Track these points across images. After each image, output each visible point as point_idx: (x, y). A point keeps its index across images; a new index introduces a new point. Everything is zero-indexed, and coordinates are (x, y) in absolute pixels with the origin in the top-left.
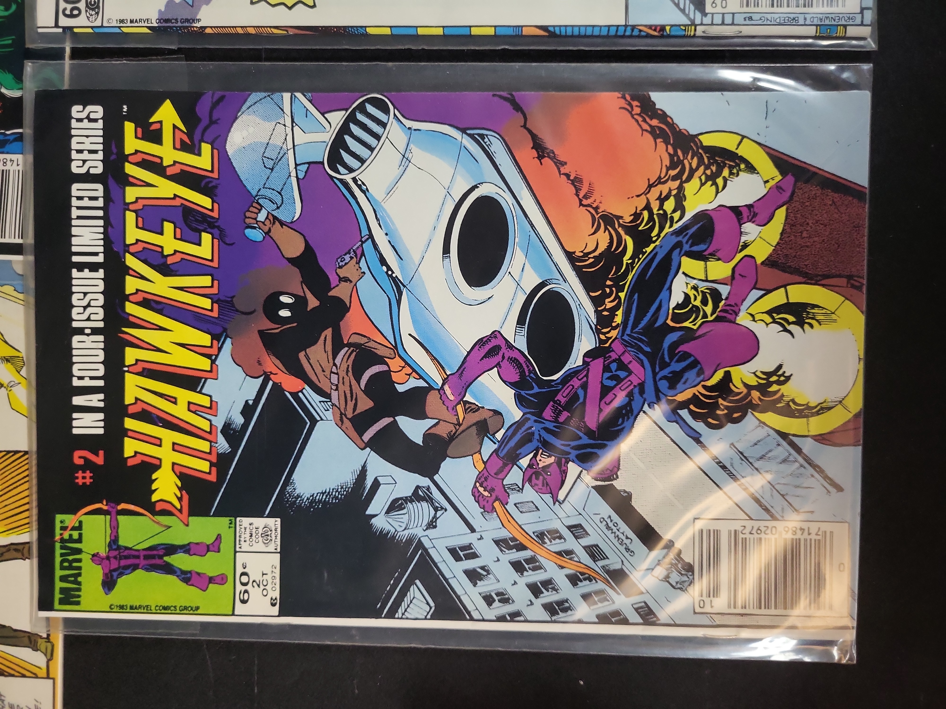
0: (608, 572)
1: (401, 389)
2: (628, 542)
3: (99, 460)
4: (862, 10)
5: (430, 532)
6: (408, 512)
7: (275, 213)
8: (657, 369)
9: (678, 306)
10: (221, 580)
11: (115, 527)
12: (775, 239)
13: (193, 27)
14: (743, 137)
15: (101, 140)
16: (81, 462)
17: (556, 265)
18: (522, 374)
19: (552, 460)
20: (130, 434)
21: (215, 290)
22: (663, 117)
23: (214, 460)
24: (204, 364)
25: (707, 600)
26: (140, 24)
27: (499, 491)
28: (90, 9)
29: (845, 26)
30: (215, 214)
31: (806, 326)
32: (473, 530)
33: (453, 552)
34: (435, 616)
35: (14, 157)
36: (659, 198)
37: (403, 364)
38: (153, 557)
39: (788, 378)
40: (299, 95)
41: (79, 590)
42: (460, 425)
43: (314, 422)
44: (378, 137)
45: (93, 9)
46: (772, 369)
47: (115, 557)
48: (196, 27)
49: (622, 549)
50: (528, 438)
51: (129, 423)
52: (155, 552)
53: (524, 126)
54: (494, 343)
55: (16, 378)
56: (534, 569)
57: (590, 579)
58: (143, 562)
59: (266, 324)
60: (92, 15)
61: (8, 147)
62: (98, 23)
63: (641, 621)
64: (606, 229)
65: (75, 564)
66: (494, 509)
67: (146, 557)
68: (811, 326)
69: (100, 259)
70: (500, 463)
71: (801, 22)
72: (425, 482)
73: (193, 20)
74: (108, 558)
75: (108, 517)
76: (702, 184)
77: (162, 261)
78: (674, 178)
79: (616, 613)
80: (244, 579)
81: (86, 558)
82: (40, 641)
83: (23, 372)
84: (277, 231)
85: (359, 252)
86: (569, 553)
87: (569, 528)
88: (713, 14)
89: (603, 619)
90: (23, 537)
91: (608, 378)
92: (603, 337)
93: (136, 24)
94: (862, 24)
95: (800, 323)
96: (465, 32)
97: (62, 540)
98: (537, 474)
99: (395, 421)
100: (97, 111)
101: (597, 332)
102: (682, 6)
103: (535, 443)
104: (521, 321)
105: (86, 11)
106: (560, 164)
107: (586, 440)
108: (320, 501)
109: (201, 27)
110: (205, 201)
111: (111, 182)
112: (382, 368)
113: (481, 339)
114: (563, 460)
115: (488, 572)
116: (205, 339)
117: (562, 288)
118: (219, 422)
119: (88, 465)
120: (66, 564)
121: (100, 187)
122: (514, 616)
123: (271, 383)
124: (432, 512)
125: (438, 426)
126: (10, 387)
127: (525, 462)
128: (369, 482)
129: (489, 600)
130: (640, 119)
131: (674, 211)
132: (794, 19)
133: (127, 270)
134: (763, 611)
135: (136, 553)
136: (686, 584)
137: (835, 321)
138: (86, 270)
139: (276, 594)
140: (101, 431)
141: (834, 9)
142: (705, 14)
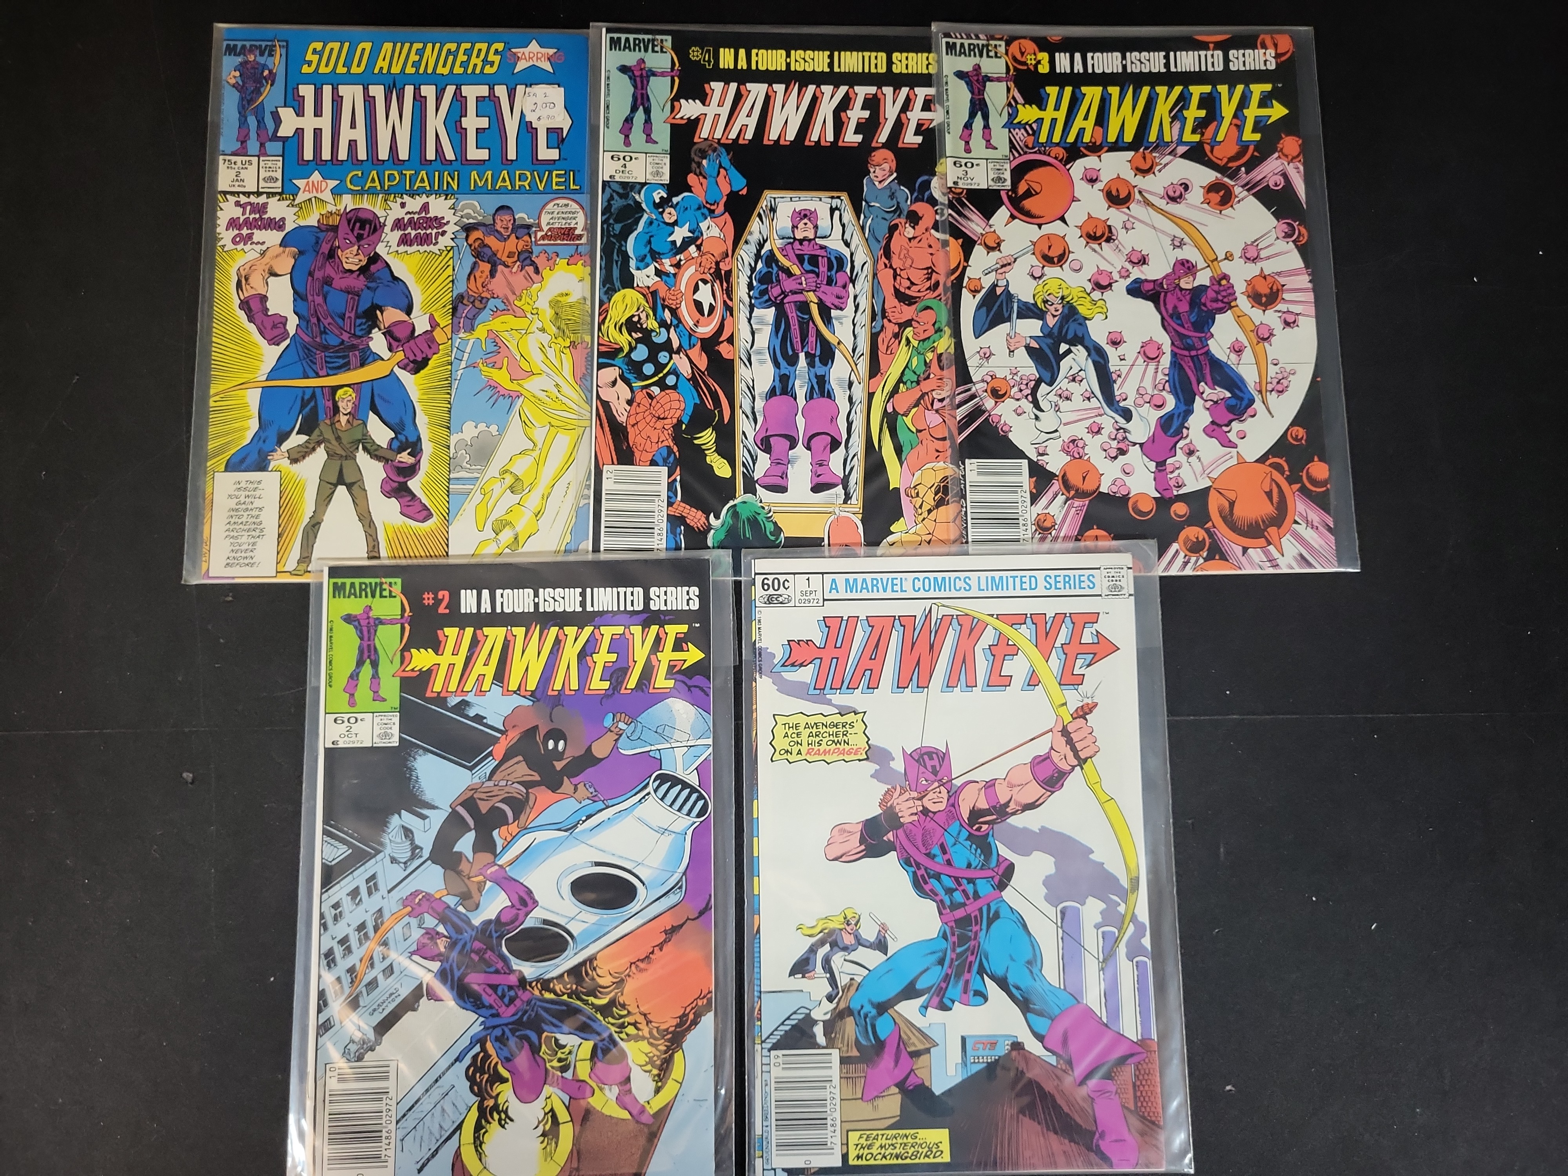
0: (357, 996)
1: (495, 833)
2: (380, 1010)
3: (442, 610)
4: (774, 1169)
5: (388, 860)
6: (403, 842)
7: (624, 735)
8: (510, 1026)
9: (556, 1040)
10: (352, 703)
11: (392, 622)
12: (607, 1111)
13: (755, 674)
14: (681, 1084)
15: (674, 608)
16: (440, 597)
17: (587, 946)
18: (507, 924)
19: (442, 949)
20: (462, 631)
21: (567, 692)
22: (695, 1023)
23: (441, 695)
24: (513, 686)
25: (335, 1074)
26: (757, 634)
27: (418, 910)
28: (768, 598)
29: (762, 1157)
30: (623, 691)
31: (542, 1138)
32: (389, 892)
33: (373, 877)
34: (324, 866)
35: (664, 541)
36: (636, 1022)
37: (514, 834)
38: (369, 651)
39: (503, 1127)
40: (711, 750)
41: (344, 597)
42: (469, 878)
43: (471, 769)
44: (679, 810)
45: (768, 600)
46: (510, 1114)
47: (369, 623)
48: (755, 676)
49: (375, 1006)
50: (459, 931)
51: (469, 631)
52: (373, 652)
53: (688, 919)
54: (530, 902)
55: (503, 545)
56: (360, 939)
57: (352, 982)
58: (365, 644)
59: (543, 731)
60: (764, 599)
61: (671, 536)
62: (758, 604)
63: (320, 1023)
64: (614, 983)
65: (364, 593)
66: (405, 907)
67: (369, 646)
68: (542, 1142)
69: (589, 608)
70: (440, 910)
71: (765, 1123)
72: (426, 854)
73: (761, 673)
74: (368, 618)
75: (399, 617)
76: (646, 1054)
77: (588, 652)
78: (650, 1033)
79: (326, 1004)
80: (353, 720)
81: (368, 601)
82: (305, 565)
83: (507, 550)
84: (611, 737)
85: (596, 799)
86: (372, 966)
87: (391, 965)
88: (769, 1056)
89: (322, 995)
90: (383, 553)
91: (503, 990)
92: (534, 984)
93: (758, 632)
94: (764, 1169)
95: (544, 1134)
96: (756, 873)
97: (381, 584)
98: (432, 938)
99: (470, 830)
100: (695, 605)
101: (538, 980)
102: (775, 1033)
103: (454, 936)
104: (545, 922)
105: (767, 595)
106: (661, 946)
107: (457, 974)
108: (411, 775)
109: (755, 679)
110: (632, 683)
111: (645, 615)
112: (511, 820)
113: (531, 892)
114: (442, 958)
115: (358, 904)
116: (532, 685)
117: (569, 952)
118: (469, 698)
119: (438, 602)
120: (364, 587)
121: (641, 608)
122: (324, 926)
123: (499, 735)
124: (403, 860)
125: (467, 863)
126: (496, 540)
127: (441, 929)
128: (425, 812)
129: (336, 906)
130: (694, 1005)
131: (627, 1034)
132: (767, 1118)
133: (581, 627)
134: (327, 1117)
135: (372, 638)
136: (348, 1057)
137: (546, 1160)
138: (581, 599)
139: (341, 745)
140: (463, 611)
141: (774, 1148)
142: (769, 1050)
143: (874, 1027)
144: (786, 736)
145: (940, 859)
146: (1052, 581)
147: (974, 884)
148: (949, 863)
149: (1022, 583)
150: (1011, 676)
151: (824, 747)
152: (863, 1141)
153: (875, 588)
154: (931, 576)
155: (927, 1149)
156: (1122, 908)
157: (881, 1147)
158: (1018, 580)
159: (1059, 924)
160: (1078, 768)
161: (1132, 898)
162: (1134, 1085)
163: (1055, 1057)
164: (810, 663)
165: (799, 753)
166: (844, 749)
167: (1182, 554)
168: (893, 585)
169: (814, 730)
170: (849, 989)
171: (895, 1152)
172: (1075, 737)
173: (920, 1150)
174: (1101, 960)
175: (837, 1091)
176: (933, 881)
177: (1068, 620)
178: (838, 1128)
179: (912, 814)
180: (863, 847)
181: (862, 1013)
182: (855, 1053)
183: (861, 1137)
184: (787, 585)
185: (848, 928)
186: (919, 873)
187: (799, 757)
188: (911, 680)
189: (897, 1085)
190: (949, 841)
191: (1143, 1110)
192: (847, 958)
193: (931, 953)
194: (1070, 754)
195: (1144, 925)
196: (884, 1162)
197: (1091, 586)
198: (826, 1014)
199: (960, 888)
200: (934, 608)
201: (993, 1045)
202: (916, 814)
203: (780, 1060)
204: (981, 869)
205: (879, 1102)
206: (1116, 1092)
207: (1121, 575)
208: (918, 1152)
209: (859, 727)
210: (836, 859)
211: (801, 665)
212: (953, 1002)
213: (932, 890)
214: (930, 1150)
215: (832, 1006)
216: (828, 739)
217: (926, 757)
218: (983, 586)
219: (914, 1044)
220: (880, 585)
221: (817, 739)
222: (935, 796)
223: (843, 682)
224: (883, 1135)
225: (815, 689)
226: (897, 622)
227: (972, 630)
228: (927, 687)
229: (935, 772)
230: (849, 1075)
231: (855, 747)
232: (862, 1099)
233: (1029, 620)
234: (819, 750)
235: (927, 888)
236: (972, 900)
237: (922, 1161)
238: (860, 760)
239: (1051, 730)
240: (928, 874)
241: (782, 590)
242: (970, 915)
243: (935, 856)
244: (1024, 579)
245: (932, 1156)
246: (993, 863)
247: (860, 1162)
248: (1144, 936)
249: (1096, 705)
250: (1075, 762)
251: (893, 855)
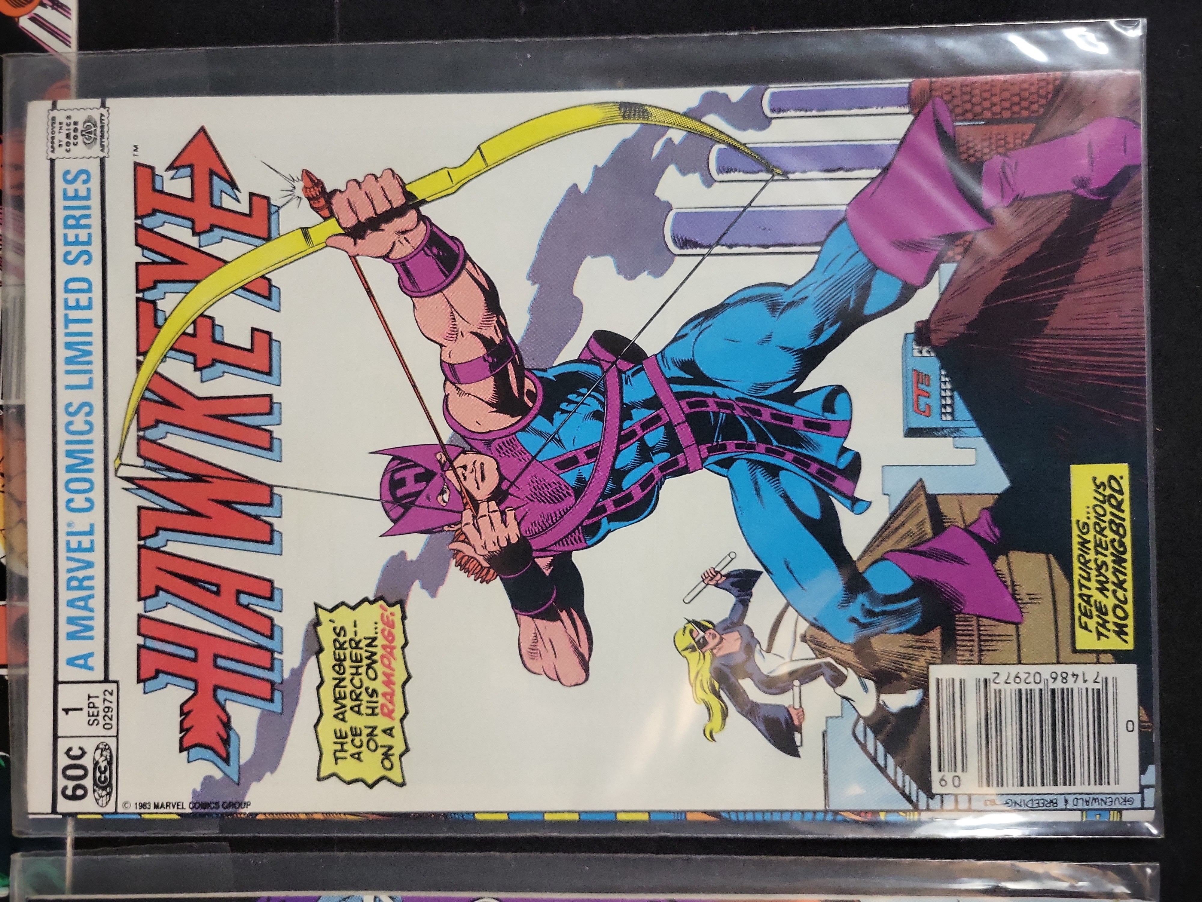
4: (1142, 788)
13: (241, 814)
26: (168, 810)
28: (100, 787)
29: (1120, 811)
40: (383, 895)
45: (104, 789)
48: (244, 814)
60: (101, 797)
62: (110, 808)
71: (1061, 805)
73: (240, 804)
88: (942, 795)
93: (162, 810)
94: (1143, 808)
96: (611, 817)
102: (900, 784)
105: (94, 791)
109: (251, 814)
132: (1051, 801)
141: (1104, 789)
142: (931, 796)
143: (889, 599)
144: (357, 757)
145: (586, 471)
146: (75, 250)
147: (632, 406)
148: (593, 453)
149: (78, 307)
150: (253, 330)
151: (378, 685)
152: (1092, 624)
153: (86, 583)
154: (61, 477)
155: (1106, 506)
156: (677, 136)
157: (1102, 590)
158: (74, 314)
159: (705, 251)
160: (424, 210)
161: (657, 116)
162: (989, 122)
163: (942, 266)
164: (223, 708)
165: (389, 732)
166: (384, 647)
167: (40, 11)
168: (80, 549)
169: (348, 702)
170: (821, 645)
171: (1111, 565)
172: (365, 213)
173: (1108, 517)
174: (768, 176)
175: (1004, 670)
176: (625, 484)
177: (148, 222)
178: (1070, 669)
179: (504, 521)
180: (564, 615)
181: (863, 620)
182: (936, 635)
183: (1086, 628)
184: (76, 752)
185: (712, 643)
186: (611, 509)
187: (397, 732)
188: (256, 517)
189: (993, 559)
190: (552, 451)
191: (1035, 107)
192: (765, 646)
193: (757, 490)
194: (398, 223)
195: (706, 97)
196: (1129, 585)
197: (84, 177)
198: (865, 689)
199: (640, 432)
200: (124, 471)
201: (920, 378)
202: (503, 513)
203: (949, 776)
204: (604, 393)
205: (1023, 591)
206: (1004, 155)
207: (65, 121)
208: (1111, 522)
209: (343, 617)
210: (585, 666)
211: (227, 725)
212: (844, 450)
213: (643, 485)
214: (1107, 499)
215: (852, 677)
216: (364, 677)
217: (400, 493)
218: (82, 379)
219: (921, 524)
220: (80, 574)
221: (364, 697)
222: (471, 477)
223: (259, 647)
224: (1082, 586)
225: (271, 700)
226: (150, 543)
227: (166, 402)
228: (271, 487)
229: (427, 476)
230: (976, 649)
231: (380, 626)
232: (1017, 624)
233: (149, 295)
234: (384, 695)
235: (638, 495)
236: (661, 412)
237: (1127, 515)
238: (404, 618)
239: (353, 258)
240: (613, 492)
241: (87, 761)
242: (686, 416)
243: (580, 479)
244: (72, 303)
245: (1119, 497)
246: (596, 370)
247: (1130, 630)
248: (725, 96)
249: (307, 174)
250: (412, 215)
251: (579, 558)
